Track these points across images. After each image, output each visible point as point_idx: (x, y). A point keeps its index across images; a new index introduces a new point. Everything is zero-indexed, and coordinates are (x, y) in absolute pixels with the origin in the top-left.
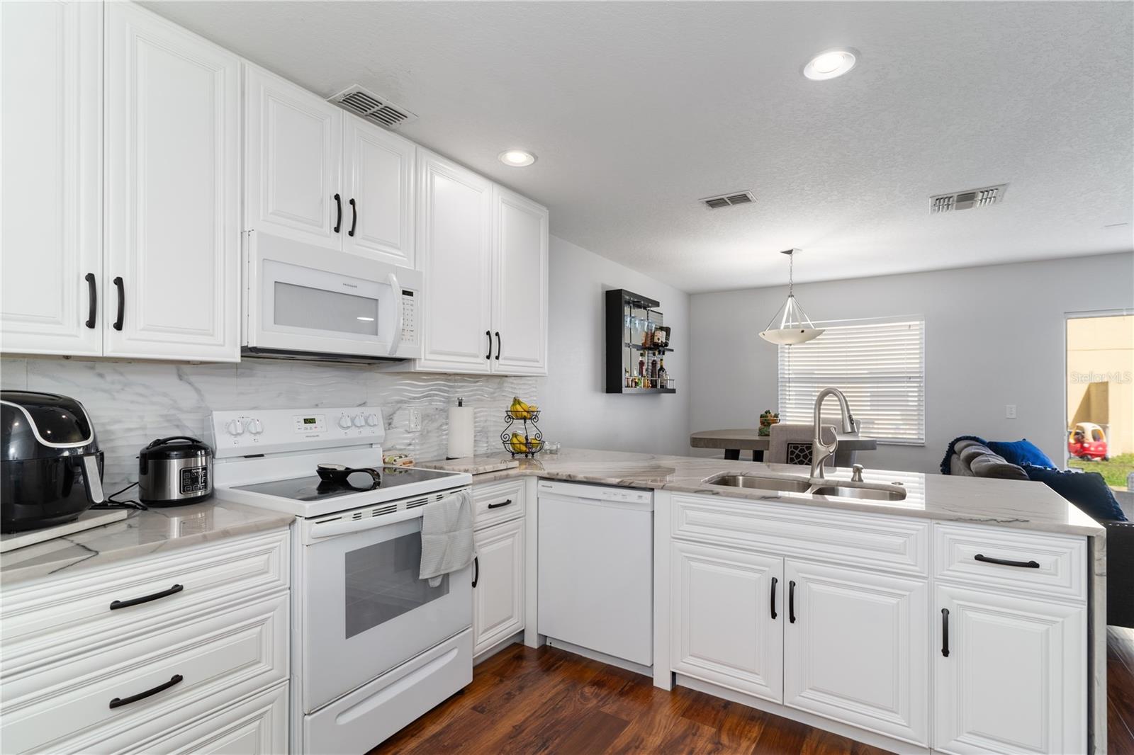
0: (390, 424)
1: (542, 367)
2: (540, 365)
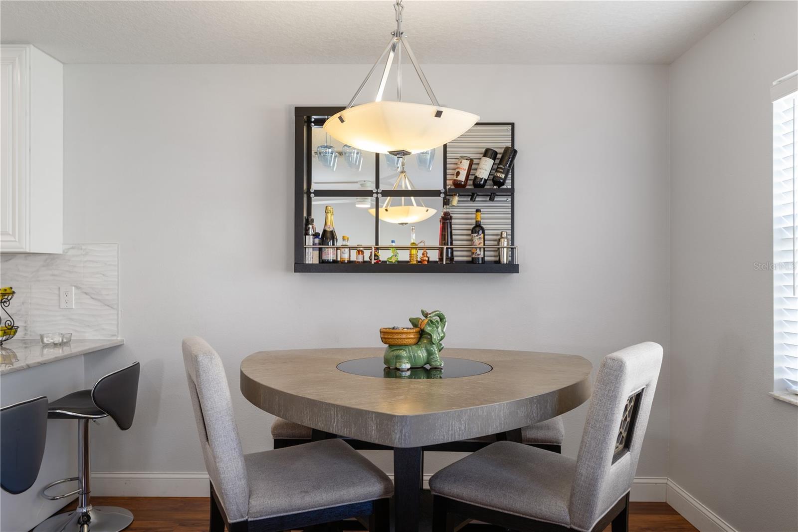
1: (15, 241)
2: (13, 239)
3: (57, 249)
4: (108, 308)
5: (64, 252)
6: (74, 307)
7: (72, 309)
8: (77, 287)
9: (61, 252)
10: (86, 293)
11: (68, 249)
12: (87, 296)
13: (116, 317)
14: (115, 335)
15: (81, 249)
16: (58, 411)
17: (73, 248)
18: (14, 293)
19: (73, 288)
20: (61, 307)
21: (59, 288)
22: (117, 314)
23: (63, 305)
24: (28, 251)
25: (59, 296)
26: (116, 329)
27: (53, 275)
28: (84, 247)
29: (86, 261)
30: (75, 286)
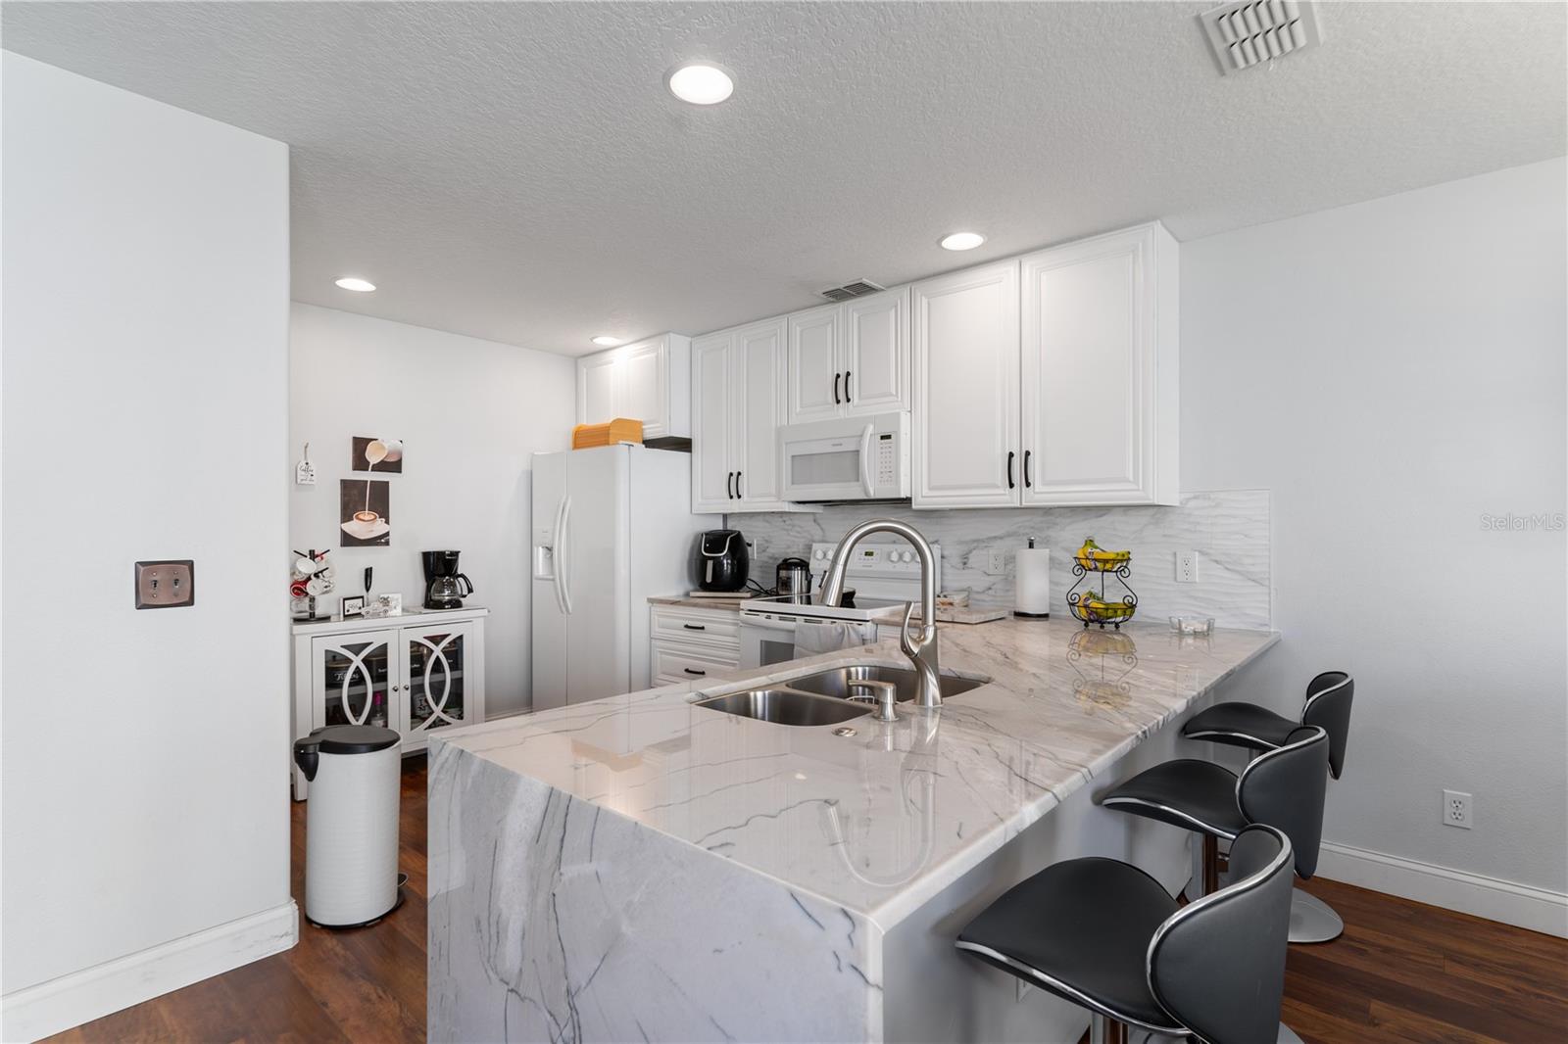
0: (965, 564)
1: (1138, 490)
2: (1134, 487)
3: (1172, 499)
4: (1253, 583)
5: (1181, 503)
6: (1197, 580)
7: (1195, 582)
8: (1202, 553)
9: (1177, 504)
10: (1217, 562)
11: (1189, 499)
12: (1219, 566)
13: (1267, 599)
14: (1266, 625)
15: (1209, 498)
16: (1234, 734)
17: (1195, 498)
18: (1129, 559)
19: (1197, 553)
20: (1178, 580)
21: (1175, 554)
22: (1270, 594)
23: (1181, 577)
24: (1156, 503)
25: (1175, 564)
26: (1268, 616)
27: (1165, 536)
28: (1212, 496)
29: (1216, 516)
30: (1200, 552)
